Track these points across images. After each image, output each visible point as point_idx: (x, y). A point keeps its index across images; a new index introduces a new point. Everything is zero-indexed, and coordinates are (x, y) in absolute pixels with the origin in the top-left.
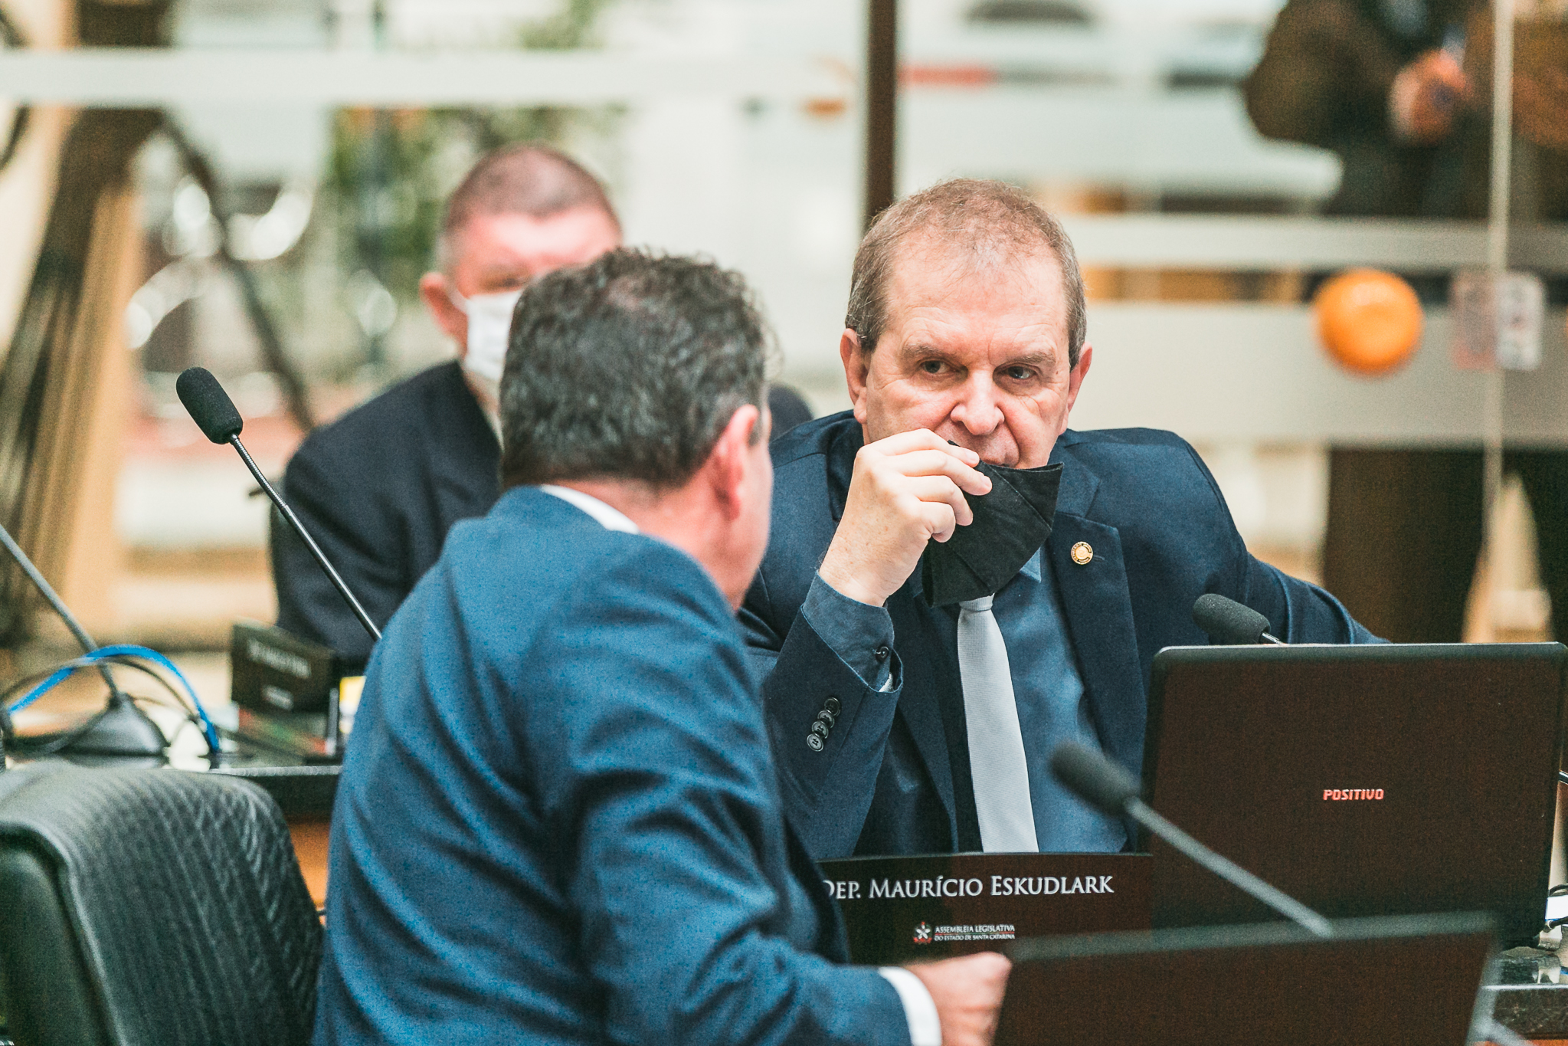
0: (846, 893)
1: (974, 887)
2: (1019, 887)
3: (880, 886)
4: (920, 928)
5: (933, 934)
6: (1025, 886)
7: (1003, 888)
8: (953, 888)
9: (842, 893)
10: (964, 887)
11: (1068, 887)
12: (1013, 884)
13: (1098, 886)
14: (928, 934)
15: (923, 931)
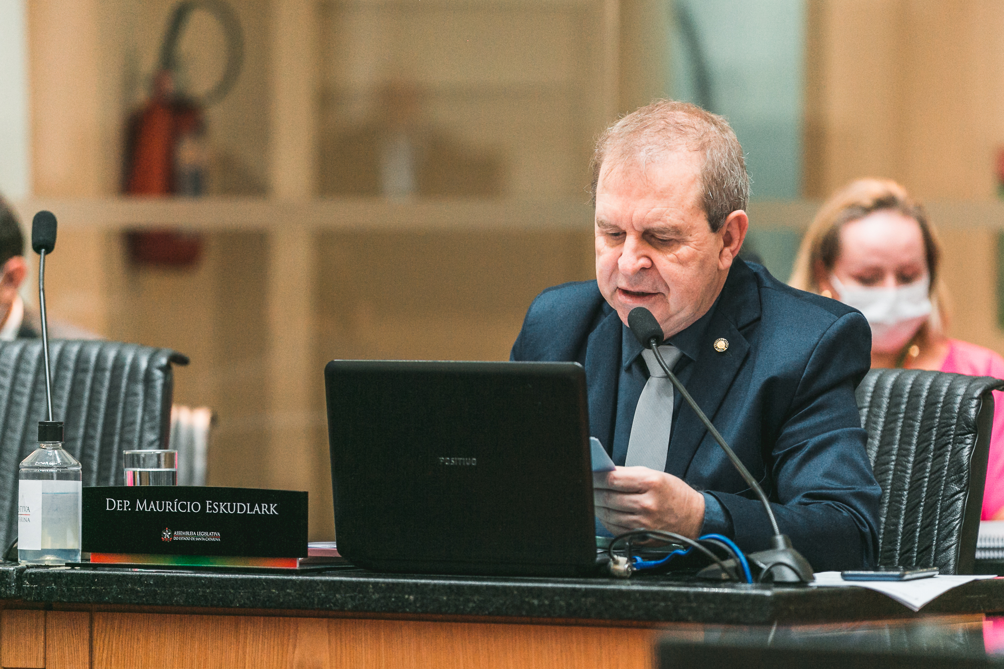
0: (123, 507)
1: (196, 507)
2: (222, 508)
3: (142, 504)
4: (165, 531)
5: (172, 535)
6: (226, 507)
7: (213, 509)
8: (184, 507)
9: (120, 508)
10: (190, 507)
11: (251, 510)
12: (218, 506)
13: (269, 509)
14: (169, 535)
15: (167, 533)
